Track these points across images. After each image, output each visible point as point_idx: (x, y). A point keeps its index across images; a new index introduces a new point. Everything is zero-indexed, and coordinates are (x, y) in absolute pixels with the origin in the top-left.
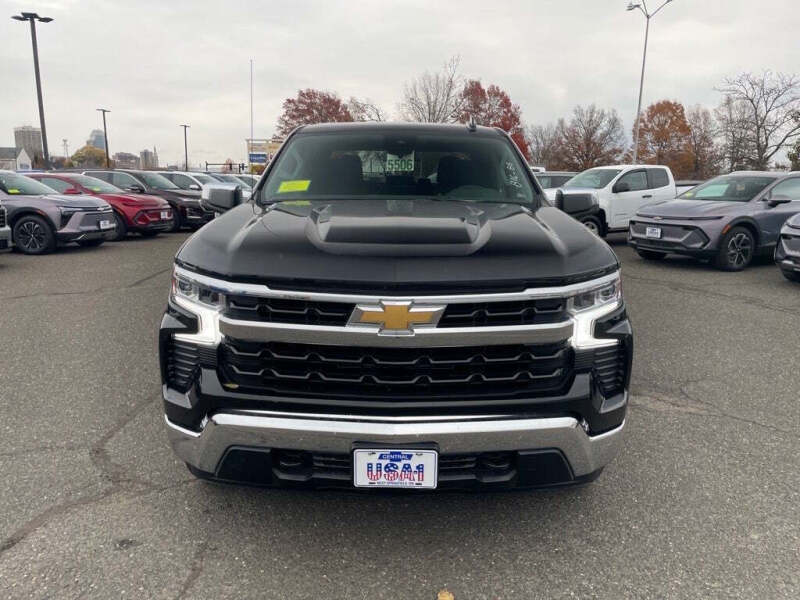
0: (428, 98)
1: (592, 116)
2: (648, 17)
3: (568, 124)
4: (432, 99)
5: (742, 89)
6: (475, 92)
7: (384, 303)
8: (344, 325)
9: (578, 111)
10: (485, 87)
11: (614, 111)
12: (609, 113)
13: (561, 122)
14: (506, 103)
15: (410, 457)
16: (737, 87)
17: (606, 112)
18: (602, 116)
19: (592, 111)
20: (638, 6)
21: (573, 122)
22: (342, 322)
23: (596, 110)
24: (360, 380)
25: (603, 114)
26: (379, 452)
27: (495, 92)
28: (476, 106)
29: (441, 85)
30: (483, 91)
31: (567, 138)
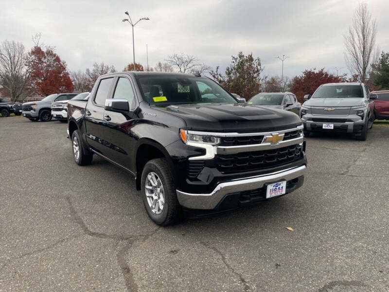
0: (9, 54)
1: (103, 68)
2: (133, 26)
3: (91, 71)
4: (12, 55)
5: (175, 61)
6: (38, 52)
7: (273, 134)
8: (260, 143)
9: (96, 65)
10: (44, 50)
11: (113, 66)
12: (111, 68)
13: (88, 70)
14: (58, 59)
15: (280, 184)
16: (173, 60)
17: (109, 67)
18: (108, 69)
19: (103, 66)
20: (127, 20)
21: (94, 70)
22: (260, 142)
23: (105, 65)
24: (262, 162)
25: (108, 67)
26: (273, 184)
27: (50, 53)
28: (40, 59)
29: (17, 47)
30: (43, 52)
31: (92, 78)
